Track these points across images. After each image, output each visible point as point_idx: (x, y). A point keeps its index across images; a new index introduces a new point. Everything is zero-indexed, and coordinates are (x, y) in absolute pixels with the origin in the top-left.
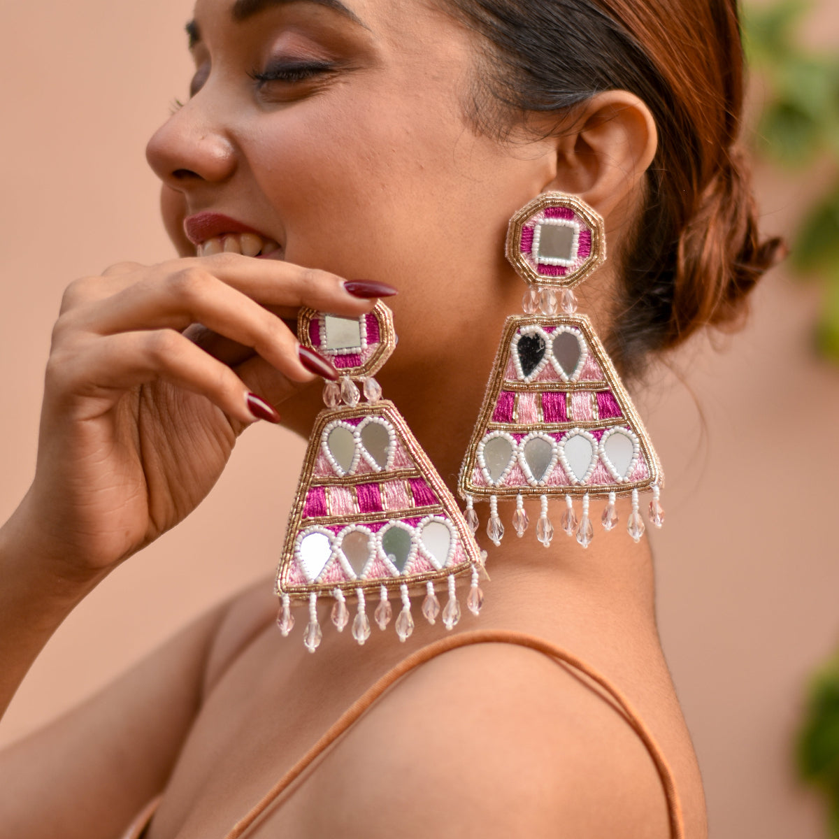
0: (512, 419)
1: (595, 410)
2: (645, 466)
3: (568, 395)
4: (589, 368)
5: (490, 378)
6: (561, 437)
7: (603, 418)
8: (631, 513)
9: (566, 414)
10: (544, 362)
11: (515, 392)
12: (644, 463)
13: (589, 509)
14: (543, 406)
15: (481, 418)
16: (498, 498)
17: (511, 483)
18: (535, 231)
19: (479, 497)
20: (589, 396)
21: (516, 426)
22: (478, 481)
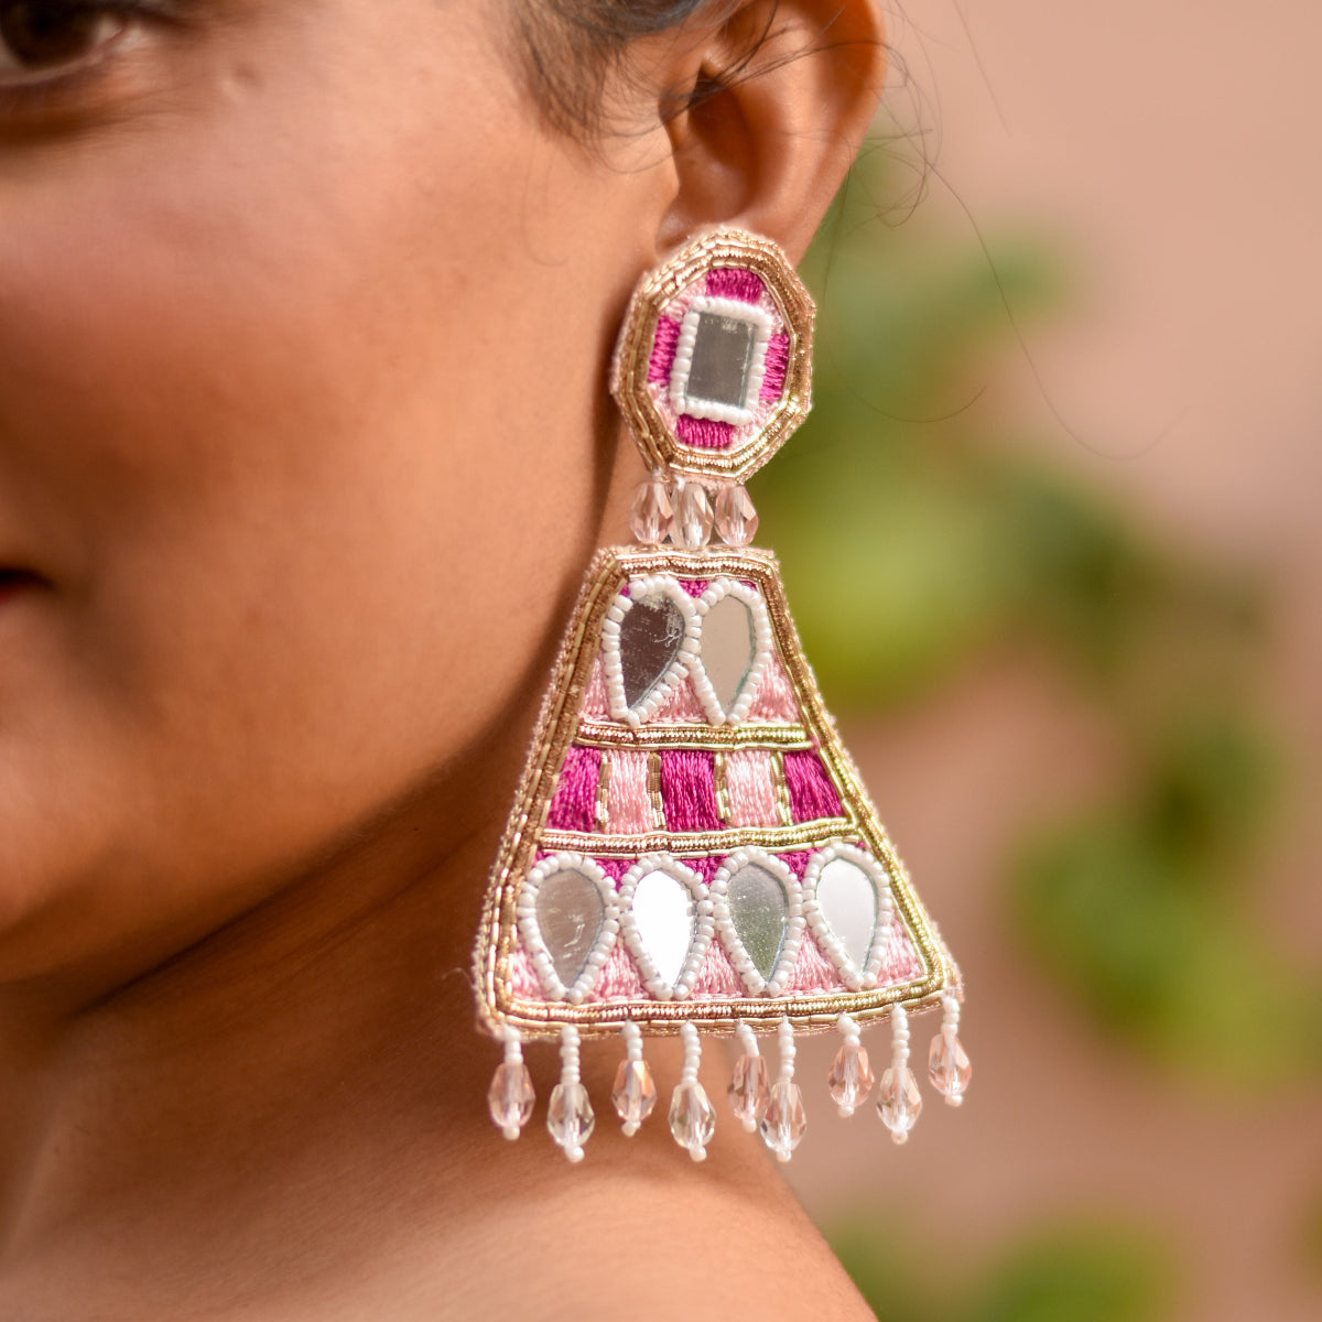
0: (595, 820)
1: (782, 799)
2: (908, 943)
3: (719, 760)
4: (771, 691)
5: (544, 712)
6: (713, 870)
7: (802, 820)
8: (889, 1066)
9: (717, 810)
10: (675, 673)
11: (604, 749)
12: (905, 935)
13: (795, 1059)
14: (664, 787)
15: (518, 818)
16: (581, 1031)
17: (609, 991)
18: (683, 328)
19: (532, 1029)
20: (767, 761)
21: (606, 839)
22: (526, 986)
